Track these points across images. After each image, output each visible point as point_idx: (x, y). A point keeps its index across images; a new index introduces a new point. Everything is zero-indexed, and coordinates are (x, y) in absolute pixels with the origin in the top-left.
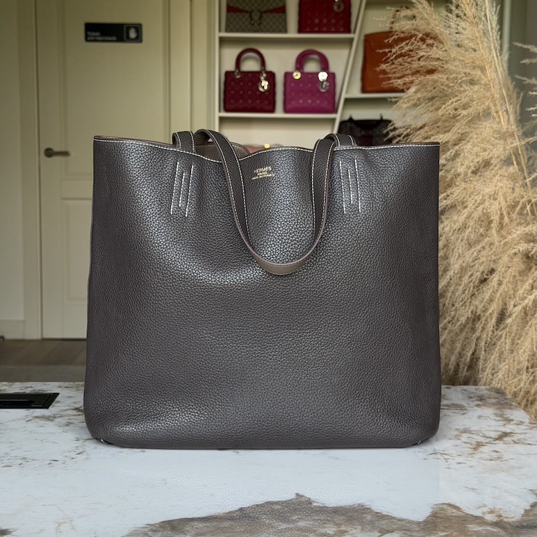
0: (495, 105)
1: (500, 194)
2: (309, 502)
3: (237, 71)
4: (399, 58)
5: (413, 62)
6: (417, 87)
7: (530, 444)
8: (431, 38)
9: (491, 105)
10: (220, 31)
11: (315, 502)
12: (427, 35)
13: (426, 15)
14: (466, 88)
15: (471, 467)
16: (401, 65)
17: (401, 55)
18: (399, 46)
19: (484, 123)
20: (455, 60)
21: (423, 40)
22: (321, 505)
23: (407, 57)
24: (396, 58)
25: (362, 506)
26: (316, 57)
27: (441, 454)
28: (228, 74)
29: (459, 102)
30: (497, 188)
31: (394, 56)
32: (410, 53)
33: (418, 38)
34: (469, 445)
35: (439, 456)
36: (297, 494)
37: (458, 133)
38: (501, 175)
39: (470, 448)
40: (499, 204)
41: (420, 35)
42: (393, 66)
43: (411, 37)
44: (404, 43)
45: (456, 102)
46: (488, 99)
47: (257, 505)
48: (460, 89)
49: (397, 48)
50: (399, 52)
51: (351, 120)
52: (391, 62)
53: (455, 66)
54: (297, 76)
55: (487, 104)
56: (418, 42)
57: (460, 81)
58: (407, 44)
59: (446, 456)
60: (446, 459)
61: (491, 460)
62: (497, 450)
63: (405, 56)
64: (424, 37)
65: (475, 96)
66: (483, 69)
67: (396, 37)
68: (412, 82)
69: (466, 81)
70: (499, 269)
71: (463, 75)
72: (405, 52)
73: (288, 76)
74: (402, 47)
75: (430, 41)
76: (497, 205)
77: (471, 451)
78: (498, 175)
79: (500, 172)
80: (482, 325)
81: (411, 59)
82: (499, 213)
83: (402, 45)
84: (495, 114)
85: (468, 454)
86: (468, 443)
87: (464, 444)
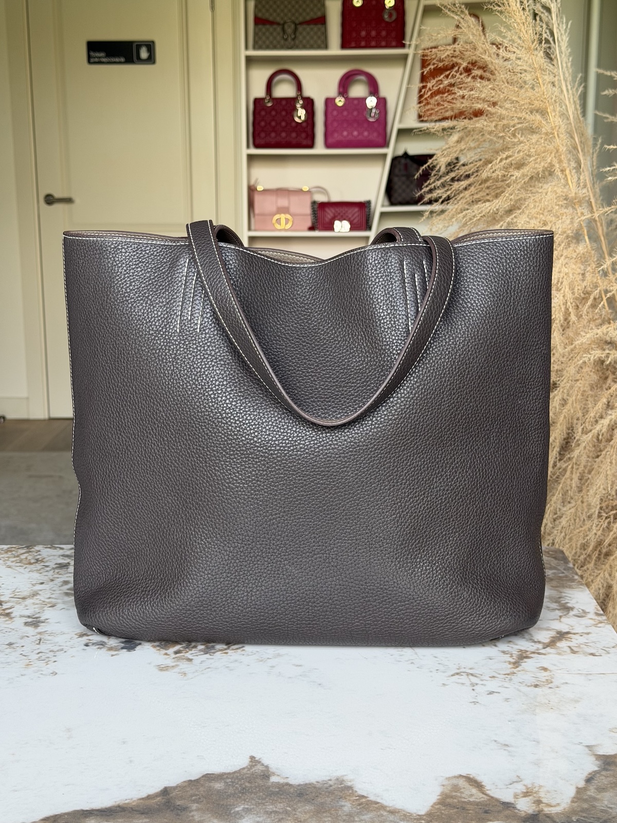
0: (560, 161)
1: (565, 283)
2: (266, 774)
3: (268, 98)
4: (436, 96)
5: (454, 101)
6: (461, 134)
7: (593, 654)
8: (480, 68)
9: (555, 162)
10: (247, 47)
11: (274, 774)
12: (474, 64)
13: (471, 37)
14: (522, 139)
15: (507, 700)
16: (438, 104)
17: (439, 92)
18: (436, 79)
19: (545, 186)
20: (505, 101)
21: (468, 70)
22: (282, 781)
23: (446, 94)
24: (432, 96)
25: (342, 782)
26: (363, 78)
27: (468, 674)
28: (257, 101)
29: (511, 159)
30: (562, 275)
31: (429, 93)
32: (451, 89)
33: (461, 69)
34: (507, 658)
35: (463, 678)
36: (252, 758)
37: (511, 200)
38: (566, 257)
39: (510, 663)
40: (564, 296)
41: (465, 64)
42: (429, 107)
43: (453, 66)
44: (442, 76)
45: (506, 158)
46: (551, 153)
47: (190, 782)
48: (513, 140)
49: (433, 82)
50: (435, 88)
51: (406, 155)
52: (425, 102)
53: (507, 109)
54: (340, 102)
55: (549, 161)
56: (461, 74)
57: (513, 129)
58: (447, 77)
59: (474, 680)
60: (473, 685)
61: (536, 686)
62: (545, 666)
63: (443, 93)
64: (470, 66)
65: (532, 150)
66: (543, 112)
67: (432, 67)
68: (453, 128)
69: (521, 129)
70: (562, 385)
71: (516, 121)
72: (445, 88)
73: (329, 102)
74: (441, 80)
75: (477, 72)
76: (562, 298)
77: (508, 668)
78: (563, 257)
79: (565, 253)
81: (453, 96)
82: (563, 309)
83: (440, 78)
84: (560, 174)
85: (505, 674)
86: (507, 654)
87: (502, 654)
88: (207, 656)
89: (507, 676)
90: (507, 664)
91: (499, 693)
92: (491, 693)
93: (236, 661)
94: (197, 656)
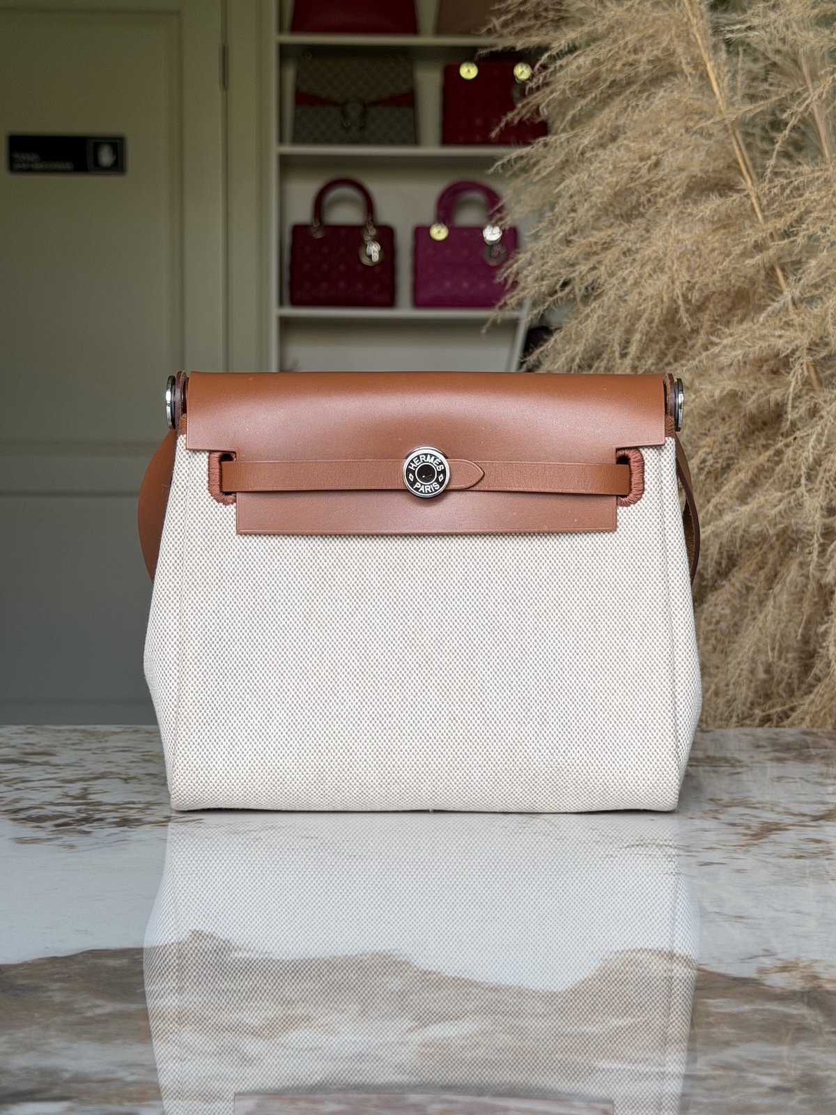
3: (316, 225)
10: (281, 140)
26: (477, 196)
28: (298, 230)
54: (439, 233)
73: (421, 233)
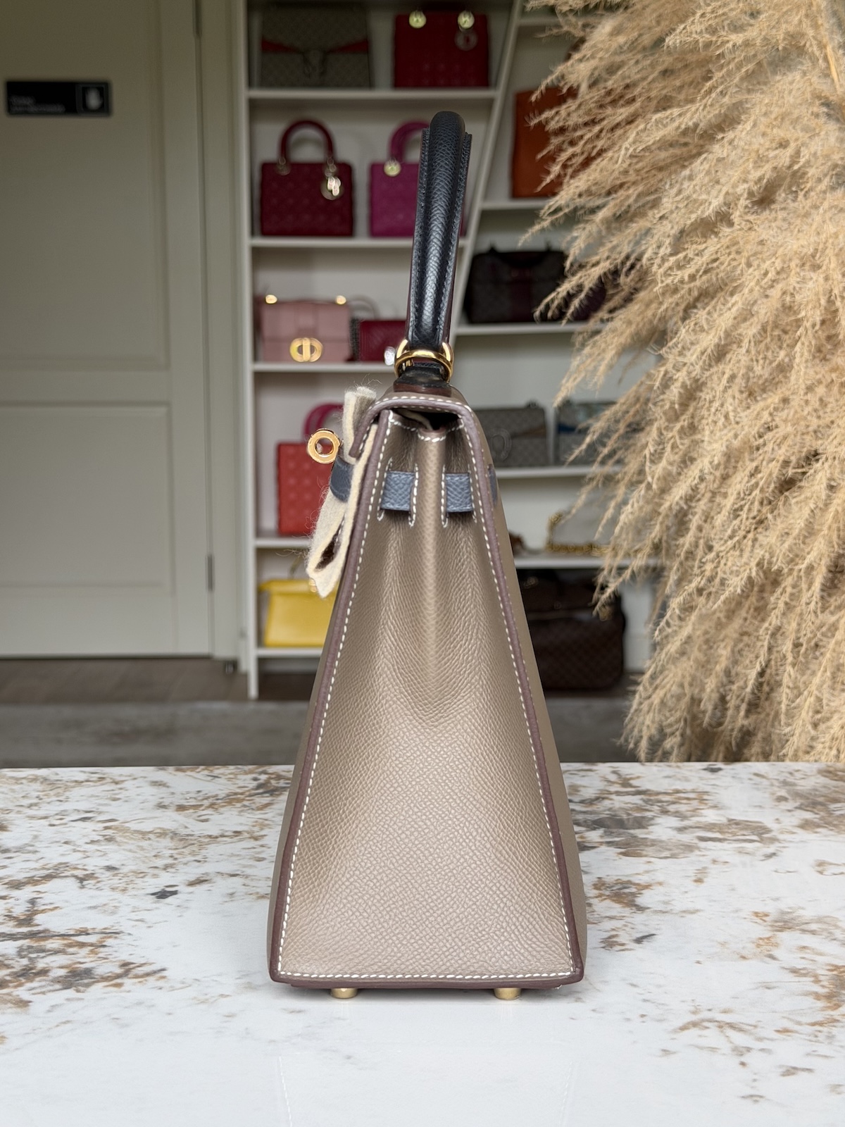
9: (807, 25)
10: (250, 84)
27: (721, 1026)
34: (807, 984)
35: (712, 1036)
39: (817, 996)
59: (739, 1039)
60: (740, 1051)
70: (830, 450)
78: (825, 206)
80: (786, 598)
84: (815, 51)
85: (813, 1024)
86: (805, 975)
87: (791, 977)
88: (70, 993)
89: (818, 1028)
90: (810, 1000)
91: (809, 1070)
92: (791, 1071)
93: (140, 1004)
94: (43, 993)
